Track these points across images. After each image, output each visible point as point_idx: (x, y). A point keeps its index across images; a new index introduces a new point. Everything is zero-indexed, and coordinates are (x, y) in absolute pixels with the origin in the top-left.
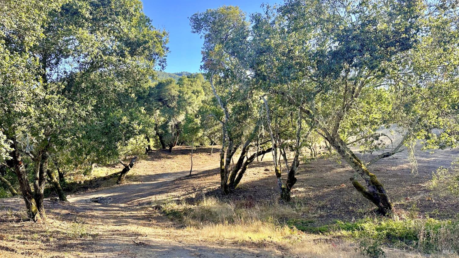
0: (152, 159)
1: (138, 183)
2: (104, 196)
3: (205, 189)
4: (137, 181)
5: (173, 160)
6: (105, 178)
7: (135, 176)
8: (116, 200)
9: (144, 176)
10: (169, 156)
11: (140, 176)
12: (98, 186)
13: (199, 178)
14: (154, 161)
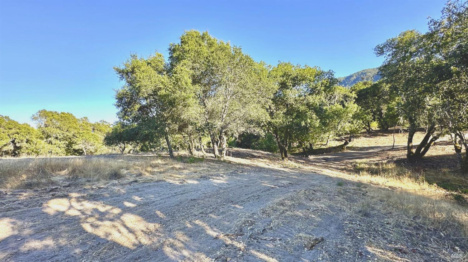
0: (370, 137)
1: (354, 151)
2: (329, 157)
3: (395, 158)
4: (354, 150)
5: (386, 137)
6: (334, 148)
7: (354, 147)
8: (335, 160)
9: (360, 148)
10: (385, 134)
11: (358, 147)
12: (330, 152)
13: (399, 150)
14: (371, 138)
